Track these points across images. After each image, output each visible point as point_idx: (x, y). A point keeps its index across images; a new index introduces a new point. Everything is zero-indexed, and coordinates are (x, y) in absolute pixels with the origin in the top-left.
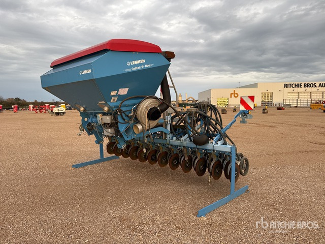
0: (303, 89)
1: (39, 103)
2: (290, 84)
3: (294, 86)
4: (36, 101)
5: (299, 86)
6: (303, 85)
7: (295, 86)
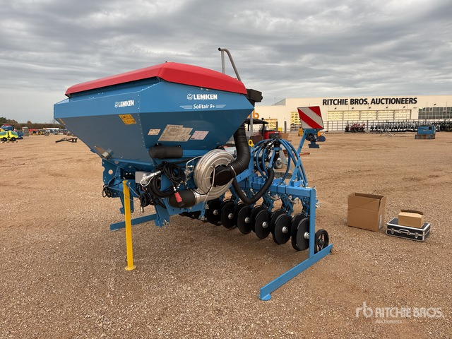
0: (349, 107)
1: (33, 125)
2: (331, 100)
3: (336, 102)
4: (29, 122)
5: (343, 102)
6: (349, 102)
7: (338, 102)
